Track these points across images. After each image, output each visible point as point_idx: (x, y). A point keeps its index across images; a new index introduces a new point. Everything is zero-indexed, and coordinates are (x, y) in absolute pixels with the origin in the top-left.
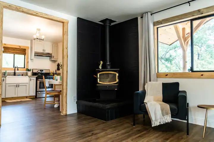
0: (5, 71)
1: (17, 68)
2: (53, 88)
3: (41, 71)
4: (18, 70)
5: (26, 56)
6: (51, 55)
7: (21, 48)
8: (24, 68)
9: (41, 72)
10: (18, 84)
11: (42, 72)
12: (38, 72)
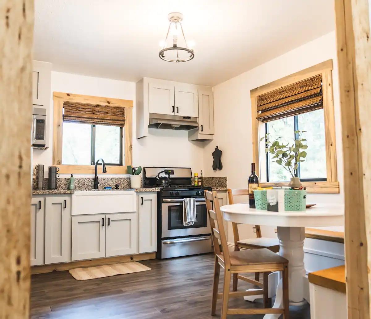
0: (69, 176)
1: (102, 166)
2: (206, 226)
3: (166, 172)
4: (105, 171)
5: (124, 128)
6: (196, 122)
7: (111, 105)
8: (121, 164)
9: (167, 176)
10: (108, 216)
11: (172, 176)
12: (161, 175)
